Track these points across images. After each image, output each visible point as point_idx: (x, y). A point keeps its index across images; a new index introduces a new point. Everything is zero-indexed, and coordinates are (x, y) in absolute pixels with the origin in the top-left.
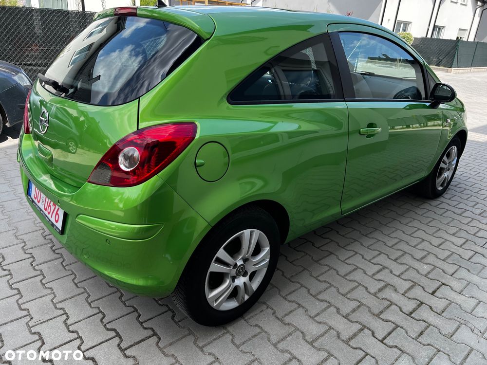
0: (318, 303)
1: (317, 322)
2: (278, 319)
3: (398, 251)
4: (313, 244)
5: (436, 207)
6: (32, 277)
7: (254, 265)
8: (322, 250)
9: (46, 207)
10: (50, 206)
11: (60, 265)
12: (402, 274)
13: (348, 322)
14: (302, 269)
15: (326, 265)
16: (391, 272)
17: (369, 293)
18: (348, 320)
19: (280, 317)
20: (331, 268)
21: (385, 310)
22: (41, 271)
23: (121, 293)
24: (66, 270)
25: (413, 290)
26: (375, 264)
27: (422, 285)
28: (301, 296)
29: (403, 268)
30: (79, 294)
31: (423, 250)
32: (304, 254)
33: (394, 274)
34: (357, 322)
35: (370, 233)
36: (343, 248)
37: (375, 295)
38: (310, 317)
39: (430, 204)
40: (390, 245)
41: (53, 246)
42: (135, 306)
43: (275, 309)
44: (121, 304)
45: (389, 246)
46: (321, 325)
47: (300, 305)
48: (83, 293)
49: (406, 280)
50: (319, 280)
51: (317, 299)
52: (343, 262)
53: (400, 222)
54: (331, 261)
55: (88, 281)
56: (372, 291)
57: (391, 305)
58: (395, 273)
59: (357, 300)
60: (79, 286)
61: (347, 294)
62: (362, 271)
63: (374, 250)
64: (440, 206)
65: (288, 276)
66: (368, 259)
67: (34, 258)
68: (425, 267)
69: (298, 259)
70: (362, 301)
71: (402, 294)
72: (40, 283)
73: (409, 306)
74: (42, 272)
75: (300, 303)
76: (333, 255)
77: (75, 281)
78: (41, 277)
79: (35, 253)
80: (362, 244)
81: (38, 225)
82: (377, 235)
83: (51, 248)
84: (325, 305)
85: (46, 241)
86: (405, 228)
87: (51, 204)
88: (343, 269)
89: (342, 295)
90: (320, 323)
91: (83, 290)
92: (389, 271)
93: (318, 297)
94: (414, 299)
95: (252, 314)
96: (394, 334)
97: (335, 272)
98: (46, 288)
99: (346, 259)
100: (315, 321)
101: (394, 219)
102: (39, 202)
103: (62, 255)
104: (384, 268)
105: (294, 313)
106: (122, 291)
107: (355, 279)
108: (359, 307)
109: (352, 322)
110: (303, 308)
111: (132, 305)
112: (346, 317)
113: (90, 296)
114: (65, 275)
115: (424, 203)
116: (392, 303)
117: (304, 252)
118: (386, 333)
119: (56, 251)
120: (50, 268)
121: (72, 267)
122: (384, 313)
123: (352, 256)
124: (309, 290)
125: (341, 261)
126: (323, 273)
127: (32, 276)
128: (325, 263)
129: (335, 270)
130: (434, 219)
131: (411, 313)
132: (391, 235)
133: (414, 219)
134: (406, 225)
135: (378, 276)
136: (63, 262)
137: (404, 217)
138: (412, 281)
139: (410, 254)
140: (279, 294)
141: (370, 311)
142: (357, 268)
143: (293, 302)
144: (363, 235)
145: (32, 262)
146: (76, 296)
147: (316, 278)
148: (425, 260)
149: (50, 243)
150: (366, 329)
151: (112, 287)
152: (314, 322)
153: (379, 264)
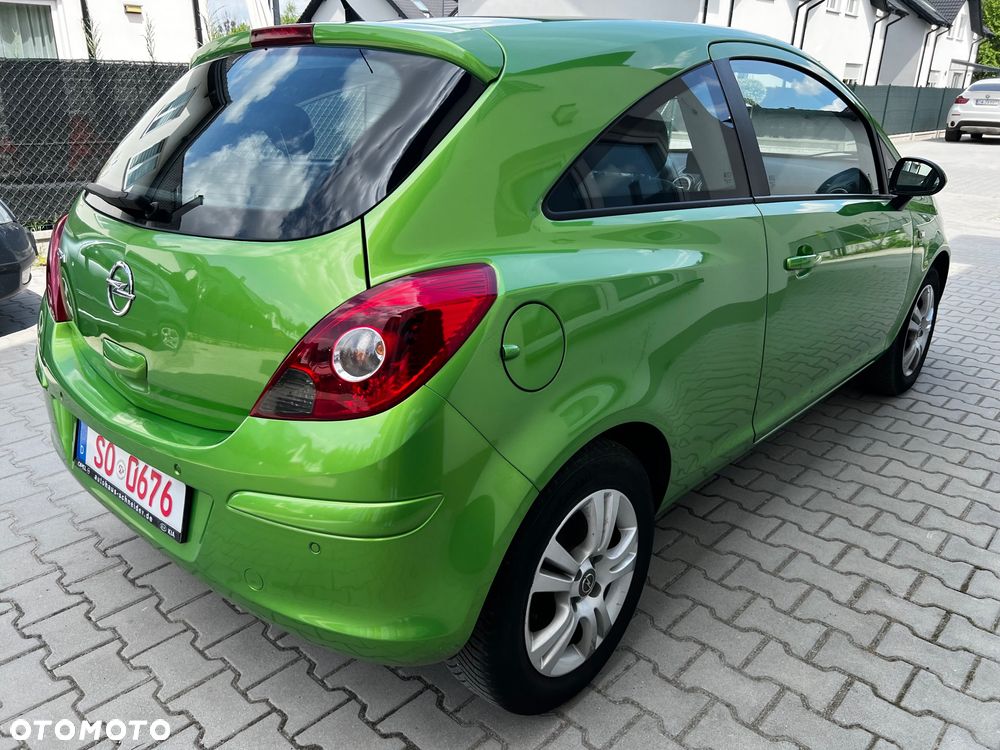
0: (740, 636)
1: (752, 678)
2: (668, 681)
3: (866, 508)
4: (691, 512)
5: (907, 410)
6: (96, 648)
7: (611, 569)
8: (712, 523)
9: (131, 484)
10: (142, 479)
11: (156, 612)
12: (890, 555)
13: (817, 671)
14: (683, 566)
15: (732, 553)
16: (867, 554)
17: (837, 602)
18: (814, 665)
19: (670, 676)
20: (743, 558)
21: (882, 638)
22: (114, 630)
23: (309, 661)
24: (170, 622)
25: (923, 587)
26: (829, 541)
27: (937, 575)
28: (698, 623)
29: (888, 543)
30: (214, 675)
31: (914, 501)
32: (678, 534)
33: (873, 558)
34: (834, 669)
35: (798, 476)
36: (754, 512)
37: (850, 605)
38: (733, 668)
39: (895, 407)
40: (846, 498)
41: (129, 571)
42: (347, 687)
43: (655, 658)
44: (316, 687)
45: (843, 501)
46: (762, 685)
47: (704, 645)
48: (221, 671)
49: (901, 567)
50: (727, 587)
51: (736, 627)
52: (764, 541)
53: (849, 449)
54: (736, 542)
55: (228, 642)
56: (844, 598)
57: (889, 624)
58: (875, 555)
59: (819, 622)
60: (210, 656)
61: (793, 610)
62: (808, 557)
63: (817, 511)
64: (915, 409)
65: (662, 585)
66: (811, 531)
67: (91, 602)
68: (930, 535)
69: (668, 546)
70: (828, 622)
71: (905, 598)
72: (118, 659)
73: (928, 622)
74: (116, 631)
75: (704, 640)
76: (737, 530)
77: (197, 644)
78: (117, 645)
79: (91, 589)
80: (788, 501)
81: (82, 526)
82: (812, 478)
83: (125, 575)
84: (757, 639)
85: (109, 562)
86: (863, 460)
87: (148, 475)
88: (771, 558)
89: (784, 612)
90: (758, 679)
91: (220, 665)
92: (863, 553)
93: (737, 622)
94: (930, 606)
95: (609, 677)
96: (916, 685)
97: (753, 566)
98: (135, 668)
99: (768, 536)
100: (746, 675)
101: (836, 444)
102: (109, 473)
103: (153, 589)
104: (850, 546)
105: (698, 663)
106: (309, 656)
107: (800, 576)
108: (826, 635)
109: (822, 669)
110: (713, 650)
111: (340, 686)
112: (808, 660)
113: (240, 675)
114: (170, 633)
115: (882, 405)
116: (890, 621)
117: (678, 530)
118: (901, 686)
119: (137, 581)
120: (131, 621)
121: (182, 614)
122: (882, 643)
123: (777, 529)
124: (712, 611)
125: (759, 540)
126: (731, 571)
127: (94, 644)
128: (729, 549)
129: (753, 561)
130: (913, 436)
131: (936, 636)
132: (841, 477)
133: (875, 440)
134: (861, 452)
135: (843, 565)
136: (159, 604)
137: (853, 436)
138: (915, 569)
139: (891, 513)
140: (654, 626)
141: (852, 642)
142: (795, 553)
143: (688, 639)
144: (785, 482)
145: (89, 612)
146: (208, 678)
147: (720, 582)
148: (924, 522)
149: (120, 564)
150: (857, 682)
151: (284, 649)
152: (745, 678)
153: (837, 540)
